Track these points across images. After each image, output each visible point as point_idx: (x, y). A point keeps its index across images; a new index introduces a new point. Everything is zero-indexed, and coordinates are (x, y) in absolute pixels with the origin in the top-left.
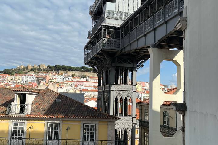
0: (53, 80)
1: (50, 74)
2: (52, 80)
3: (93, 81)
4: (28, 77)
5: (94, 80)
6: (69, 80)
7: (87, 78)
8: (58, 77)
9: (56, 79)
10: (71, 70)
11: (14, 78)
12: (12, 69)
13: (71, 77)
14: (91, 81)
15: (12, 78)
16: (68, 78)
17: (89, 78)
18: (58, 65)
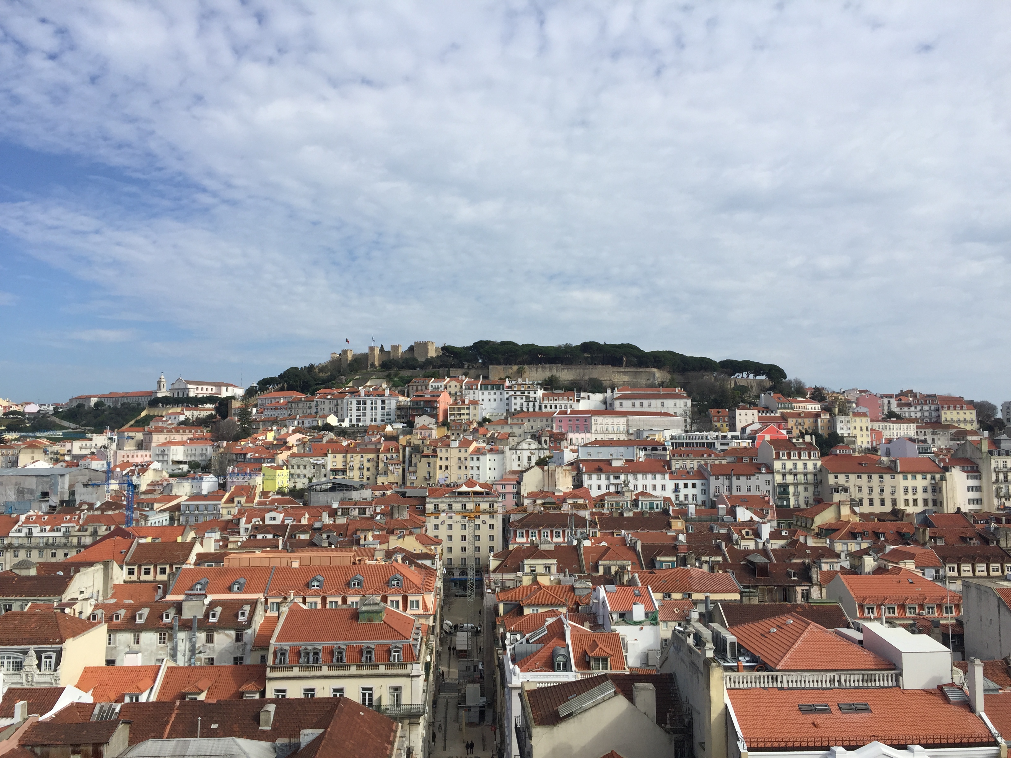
0: (466, 411)
1: (453, 383)
2: (459, 409)
3: (634, 405)
4: (369, 402)
5: (637, 402)
6: (531, 404)
7: (609, 391)
8: (486, 393)
9: (475, 403)
10: (540, 361)
11: (316, 406)
12: (312, 367)
13: (540, 393)
14: (627, 405)
15: (310, 408)
16: (527, 397)
17: (616, 391)
18: (487, 343)
